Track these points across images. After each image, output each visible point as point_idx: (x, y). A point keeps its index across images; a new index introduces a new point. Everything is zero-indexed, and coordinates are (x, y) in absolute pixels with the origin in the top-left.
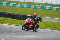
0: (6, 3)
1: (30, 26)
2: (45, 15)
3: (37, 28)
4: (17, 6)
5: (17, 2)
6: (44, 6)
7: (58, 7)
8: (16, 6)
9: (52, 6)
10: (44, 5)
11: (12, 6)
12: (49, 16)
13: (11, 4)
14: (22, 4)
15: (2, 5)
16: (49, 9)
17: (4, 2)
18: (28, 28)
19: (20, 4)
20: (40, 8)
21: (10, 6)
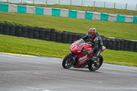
0: (84, 12)
1: (83, 59)
3: (98, 64)
4: (110, 18)
5: (109, 9)
8: (107, 20)
11: (98, 18)
13: (97, 15)
14: (121, 15)
15: (75, 17)
17: (79, 10)
18: (77, 64)
19: (116, 15)
21: (93, 18)
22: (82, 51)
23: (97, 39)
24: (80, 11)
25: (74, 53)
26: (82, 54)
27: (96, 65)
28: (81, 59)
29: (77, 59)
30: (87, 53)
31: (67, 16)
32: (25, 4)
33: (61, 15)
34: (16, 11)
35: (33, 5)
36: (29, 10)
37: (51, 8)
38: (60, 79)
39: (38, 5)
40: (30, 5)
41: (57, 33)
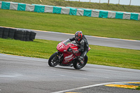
2: (42, 25)
6: (40, 5)
7: (73, 8)
9: (60, 5)
10: (41, 3)
12: (52, 28)
16: (51, 11)
20: (31, 10)
22: (68, 50)
23: (83, 41)
26: (67, 53)
28: (66, 57)
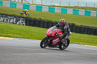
0: (96, 12)
3: (66, 44)
18: (51, 45)
22: (55, 35)
23: (66, 27)
24: (93, 11)
25: (49, 36)
26: (55, 37)
27: (64, 45)
28: (54, 41)
29: (51, 41)
30: (59, 37)
31: (84, 14)
32: (54, 6)
33: (79, 14)
34: (48, 11)
35: (60, 7)
36: (57, 10)
37: (72, 9)
38: (79, 59)
39: (63, 7)
40: (58, 7)
41: (76, 27)
